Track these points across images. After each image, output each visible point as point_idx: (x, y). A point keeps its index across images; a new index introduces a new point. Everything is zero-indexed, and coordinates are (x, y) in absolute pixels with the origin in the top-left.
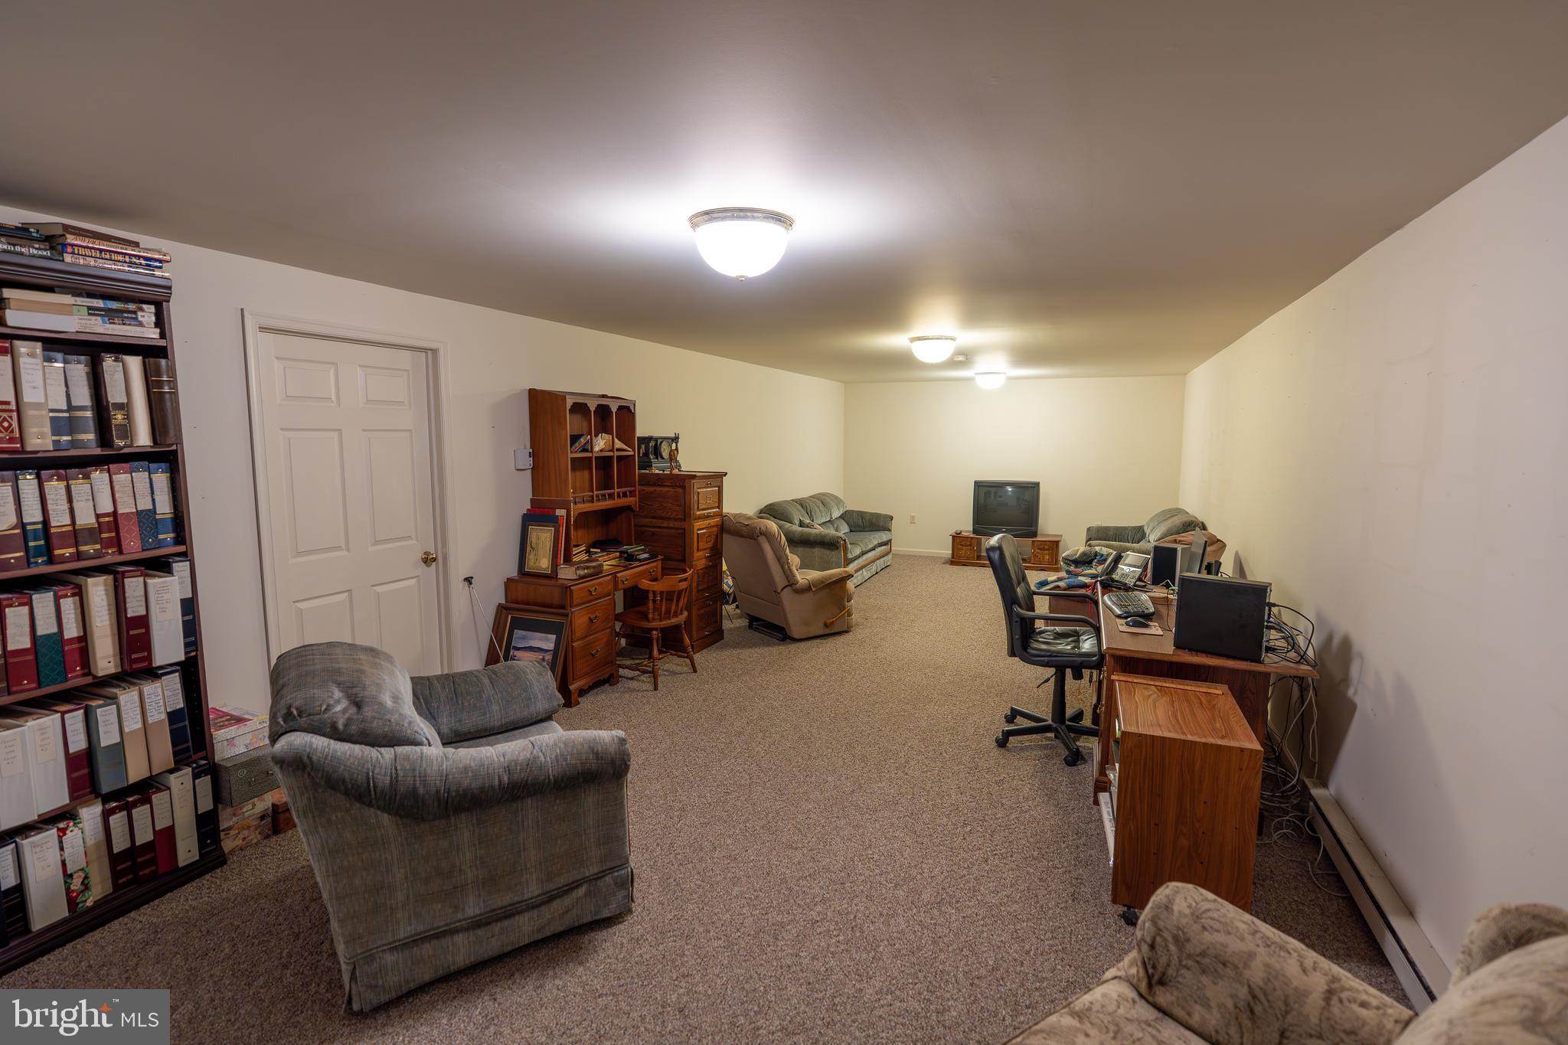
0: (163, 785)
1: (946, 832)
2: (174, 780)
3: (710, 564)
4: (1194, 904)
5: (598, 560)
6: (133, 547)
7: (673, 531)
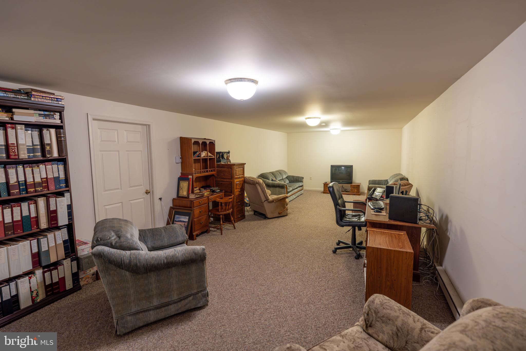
0: (61, 264)
1: (313, 281)
2: (65, 262)
3: (240, 193)
4: (381, 301)
5: (203, 192)
6: (52, 188)
7: (228, 183)
